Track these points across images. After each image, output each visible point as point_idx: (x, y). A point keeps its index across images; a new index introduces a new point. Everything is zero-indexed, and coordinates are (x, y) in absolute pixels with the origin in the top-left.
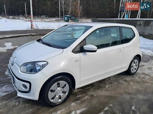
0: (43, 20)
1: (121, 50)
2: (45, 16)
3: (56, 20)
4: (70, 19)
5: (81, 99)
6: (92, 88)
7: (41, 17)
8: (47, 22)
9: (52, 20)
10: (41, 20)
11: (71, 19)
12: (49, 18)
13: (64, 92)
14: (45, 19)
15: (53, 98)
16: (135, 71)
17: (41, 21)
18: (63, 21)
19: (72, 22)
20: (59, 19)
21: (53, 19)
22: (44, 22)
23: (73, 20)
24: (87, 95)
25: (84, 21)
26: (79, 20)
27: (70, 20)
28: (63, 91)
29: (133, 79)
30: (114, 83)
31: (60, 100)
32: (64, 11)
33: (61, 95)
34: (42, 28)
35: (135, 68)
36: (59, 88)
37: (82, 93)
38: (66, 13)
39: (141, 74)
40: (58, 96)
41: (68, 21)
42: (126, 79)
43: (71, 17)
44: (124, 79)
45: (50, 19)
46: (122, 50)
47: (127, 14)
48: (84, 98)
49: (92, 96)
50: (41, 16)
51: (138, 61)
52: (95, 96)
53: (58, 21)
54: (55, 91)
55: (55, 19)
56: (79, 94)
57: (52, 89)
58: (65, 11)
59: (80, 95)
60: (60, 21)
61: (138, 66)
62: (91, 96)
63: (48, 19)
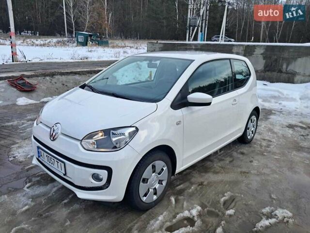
0: (27, 42)
1: (235, 100)
2: (32, 33)
3: (58, 42)
4: (89, 39)
5: (186, 191)
6: (194, 170)
7: (20, 34)
8: (37, 45)
9: (49, 42)
10: (22, 41)
11: (92, 40)
12: (41, 36)
13: (160, 182)
14: (32, 40)
15: (145, 195)
16: (252, 135)
17: (22, 43)
18: (75, 44)
19: (95, 45)
20: (66, 39)
21: (50, 40)
22: (33, 45)
23: (97, 43)
24: (192, 184)
25: (120, 45)
26: (110, 42)
27: (91, 43)
28: (159, 180)
29: (252, 149)
30: (225, 159)
31: (155, 197)
32: (73, 22)
33: (157, 187)
34: (37, 61)
35: (252, 131)
36: (154, 174)
37: (181, 182)
38: (79, 27)
39: (262, 140)
40: (152, 190)
41: (87, 43)
42: (242, 151)
43: (91, 36)
44: (239, 151)
45: (44, 39)
46: (237, 100)
47: (201, 31)
48: (190, 190)
49: (201, 184)
50: (22, 33)
51: (255, 119)
52: (205, 183)
53: (64, 43)
54: (148, 179)
55: (55, 40)
56: (178, 183)
57: (144, 177)
58: (76, 23)
59: (182, 186)
60: (67, 44)
61: (255, 127)
62: (199, 185)
63: (39, 40)
